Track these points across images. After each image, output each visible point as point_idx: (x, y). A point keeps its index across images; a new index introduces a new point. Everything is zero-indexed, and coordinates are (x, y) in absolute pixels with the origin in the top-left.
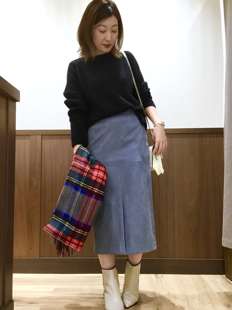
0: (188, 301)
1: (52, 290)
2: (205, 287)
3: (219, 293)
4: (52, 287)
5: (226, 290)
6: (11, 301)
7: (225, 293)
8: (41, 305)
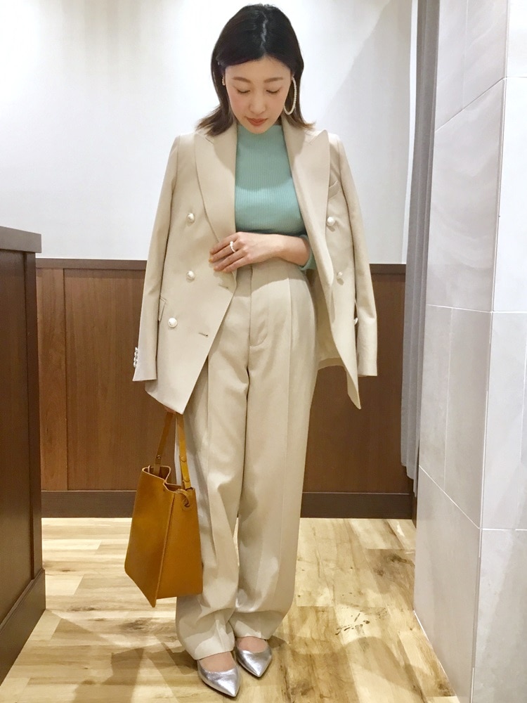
0: (318, 564)
1: (96, 547)
2: (350, 541)
3: (371, 552)
4: (95, 543)
5: (383, 545)
6: (42, 572)
7: (381, 550)
8: (83, 573)
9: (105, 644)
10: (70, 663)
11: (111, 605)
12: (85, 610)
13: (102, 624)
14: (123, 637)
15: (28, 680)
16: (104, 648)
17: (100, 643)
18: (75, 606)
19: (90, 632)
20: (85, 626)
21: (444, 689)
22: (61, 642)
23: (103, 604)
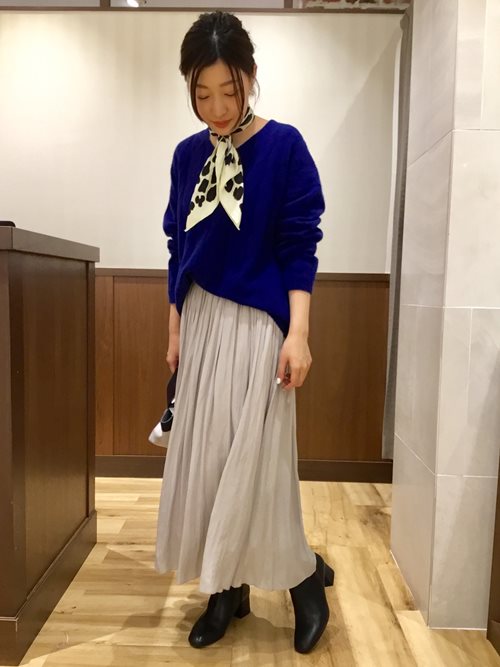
0: (315, 515)
1: (136, 499)
3: (359, 507)
4: (135, 496)
5: (369, 503)
6: (95, 512)
7: (367, 506)
8: (126, 517)
10: (116, 581)
11: (148, 541)
12: (128, 544)
13: (141, 554)
15: (83, 592)
16: (142, 571)
17: (140, 567)
18: (122, 541)
19: (132, 560)
20: (127, 555)
21: (410, 605)
22: (109, 566)
23: (142, 540)
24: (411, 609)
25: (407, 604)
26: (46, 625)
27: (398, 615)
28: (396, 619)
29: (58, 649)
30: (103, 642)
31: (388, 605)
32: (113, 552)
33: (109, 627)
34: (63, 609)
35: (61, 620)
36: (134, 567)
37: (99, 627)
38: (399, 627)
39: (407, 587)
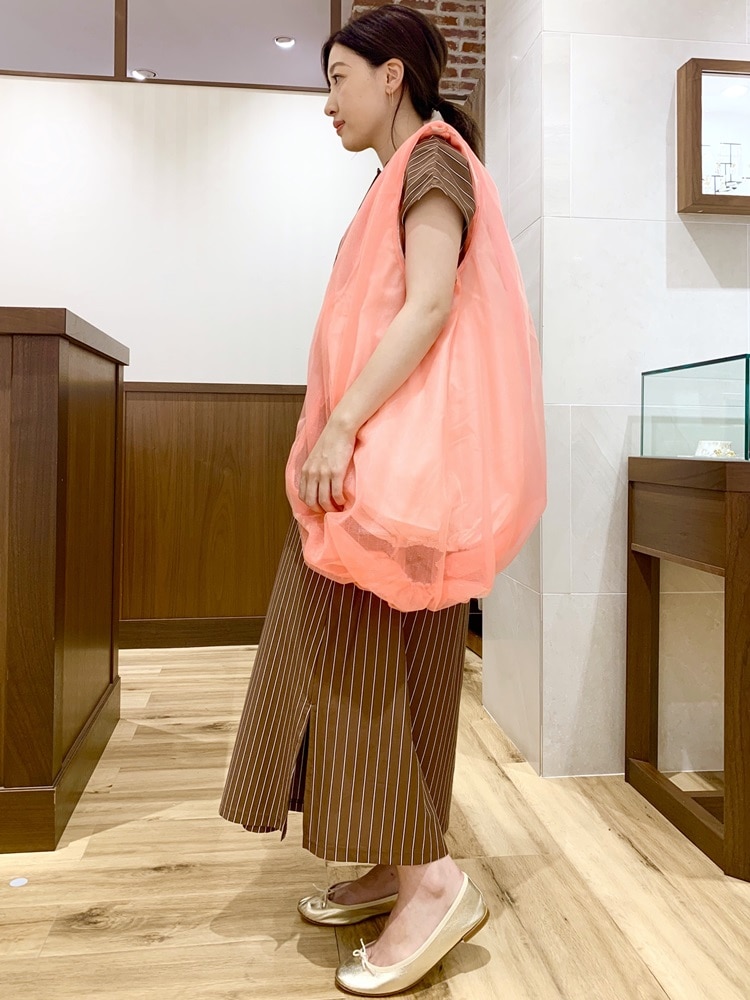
6: (118, 678)
9: (188, 741)
10: (158, 755)
11: (186, 713)
12: (159, 717)
13: (180, 727)
14: (204, 735)
15: (118, 770)
16: (187, 744)
17: (184, 741)
18: (154, 715)
19: (170, 733)
20: (165, 729)
21: (516, 758)
22: (142, 742)
23: (178, 713)
24: (517, 761)
25: (513, 756)
26: (79, 807)
27: (504, 768)
28: (503, 772)
29: (100, 831)
30: (158, 818)
31: (491, 759)
32: (145, 727)
33: (159, 803)
34: (96, 788)
35: (96, 800)
36: (175, 741)
37: (147, 804)
38: (509, 780)
39: (510, 741)
